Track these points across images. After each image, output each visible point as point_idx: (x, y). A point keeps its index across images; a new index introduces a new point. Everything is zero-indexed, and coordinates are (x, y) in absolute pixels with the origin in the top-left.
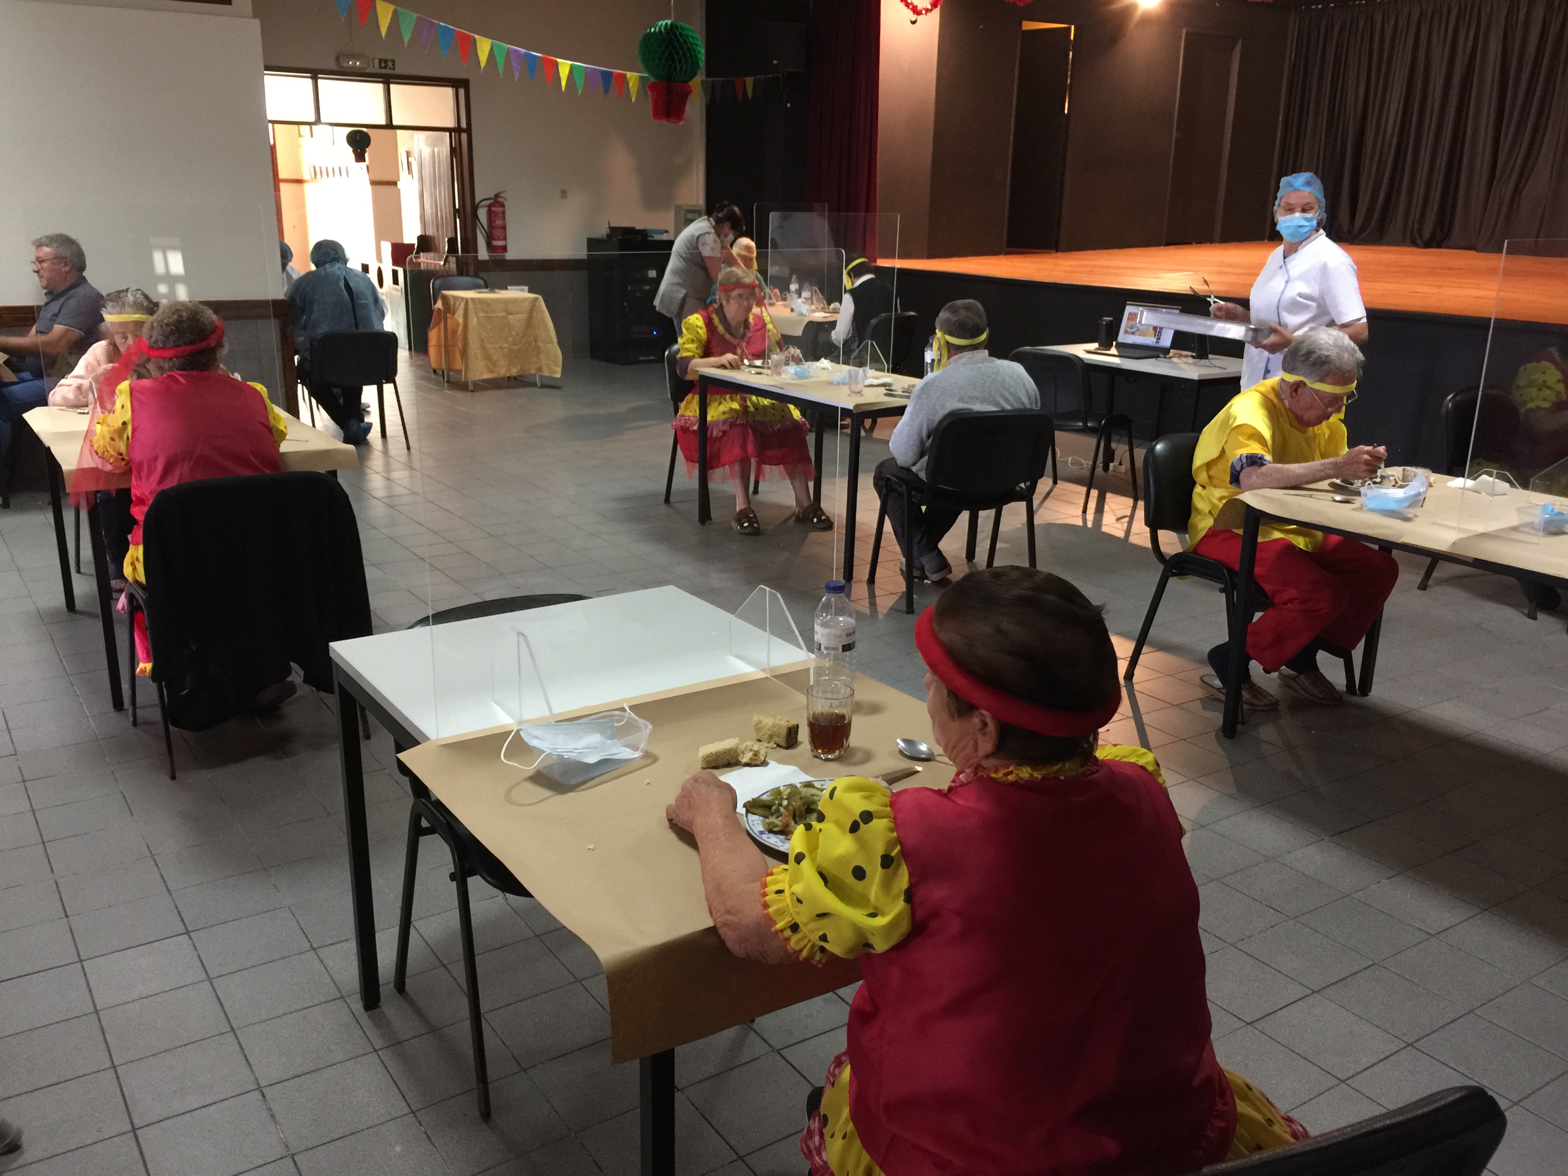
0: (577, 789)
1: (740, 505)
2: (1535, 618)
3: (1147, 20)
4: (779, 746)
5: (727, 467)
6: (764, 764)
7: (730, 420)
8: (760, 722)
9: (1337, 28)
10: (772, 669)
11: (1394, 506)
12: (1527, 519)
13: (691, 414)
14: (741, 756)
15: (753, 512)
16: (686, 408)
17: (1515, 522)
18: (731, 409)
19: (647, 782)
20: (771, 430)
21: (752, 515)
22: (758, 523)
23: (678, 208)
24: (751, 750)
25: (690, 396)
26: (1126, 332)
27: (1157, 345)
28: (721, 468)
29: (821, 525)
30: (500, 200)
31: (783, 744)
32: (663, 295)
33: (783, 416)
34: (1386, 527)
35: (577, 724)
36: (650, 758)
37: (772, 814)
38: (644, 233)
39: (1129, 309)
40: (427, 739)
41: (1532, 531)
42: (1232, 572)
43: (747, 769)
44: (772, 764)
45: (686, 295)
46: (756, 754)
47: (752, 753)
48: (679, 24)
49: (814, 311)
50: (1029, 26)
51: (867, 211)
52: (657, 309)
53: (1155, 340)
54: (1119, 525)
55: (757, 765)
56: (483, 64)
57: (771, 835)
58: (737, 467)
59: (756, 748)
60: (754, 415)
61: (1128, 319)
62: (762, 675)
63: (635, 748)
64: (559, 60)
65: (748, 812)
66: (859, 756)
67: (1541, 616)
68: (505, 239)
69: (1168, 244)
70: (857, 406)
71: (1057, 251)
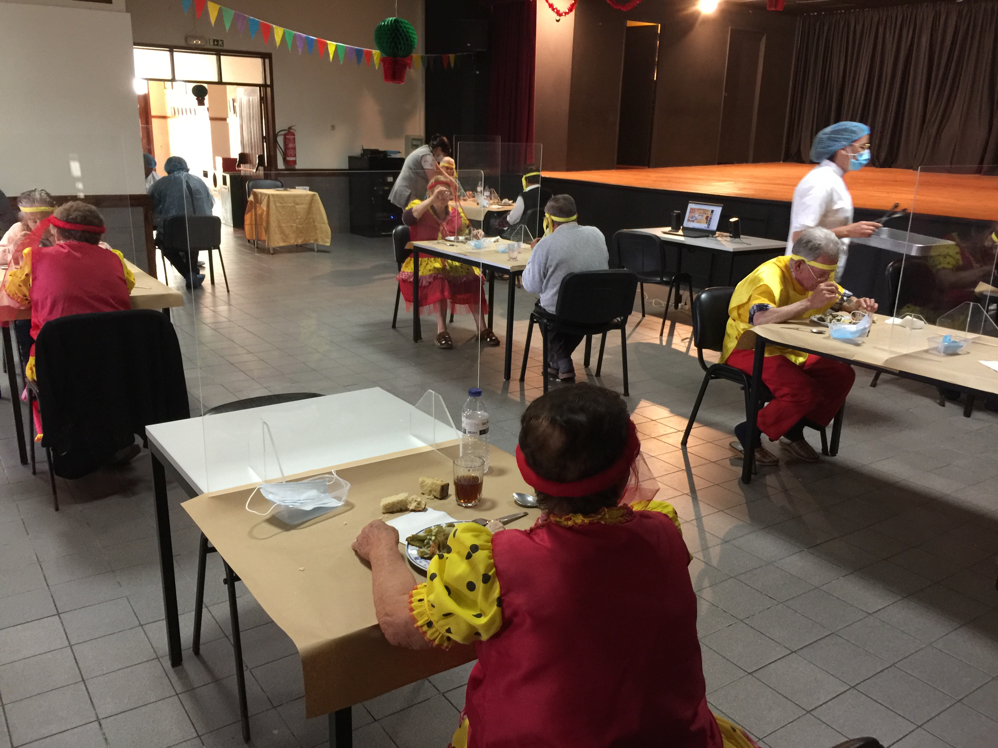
0: (299, 527)
1: (440, 330)
2: (944, 406)
3: (707, 21)
4: (435, 497)
5: (432, 305)
6: (424, 510)
7: (434, 275)
8: (423, 482)
9: (826, 29)
10: (436, 445)
11: (850, 336)
12: (934, 345)
13: (409, 271)
14: (409, 504)
15: (448, 334)
16: (406, 267)
17: (926, 347)
18: (435, 268)
19: (345, 523)
20: (460, 282)
21: (447, 336)
22: (451, 342)
23: (407, 137)
24: (416, 501)
25: (409, 259)
26: (689, 220)
27: (708, 229)
28: (428, 306)
29: (492, 343)
30: (292, 131)
31: (438, 496)
32: (396, 192)
33: (467, 273)
34: (845, 350)
35: (301, 483)
36: (349, 506)
37: (424, 546)
38: (385, 153)
39: (691, 206)
40: (203, 493)
41: (936, 353)
42: (748, 376)
43: (413, 513)
44: (430, 510)
45: (411, 194)
46: (419, 504)
47: (416, 503)
48: (400, 19)
49: (492, 204)
50: (631, 24)
51: (527, 141)
52: (391, 202)
53: (706, 225)
54: (683, 344)
55: (420, 511)
56: (278, 43)
57: (423, 561)
58: (438, 305)
59: (419, 500)
60: (449, 272)
61: (690, 212)
62: (430, 449)
63: (339, 499)
64: (328, 42)
65: (409, 544)
66: (488, 504)
67: (947, 404)
68: (295, 156)
69: (719, 163)
70: (512, 267)
71: (649, 167)
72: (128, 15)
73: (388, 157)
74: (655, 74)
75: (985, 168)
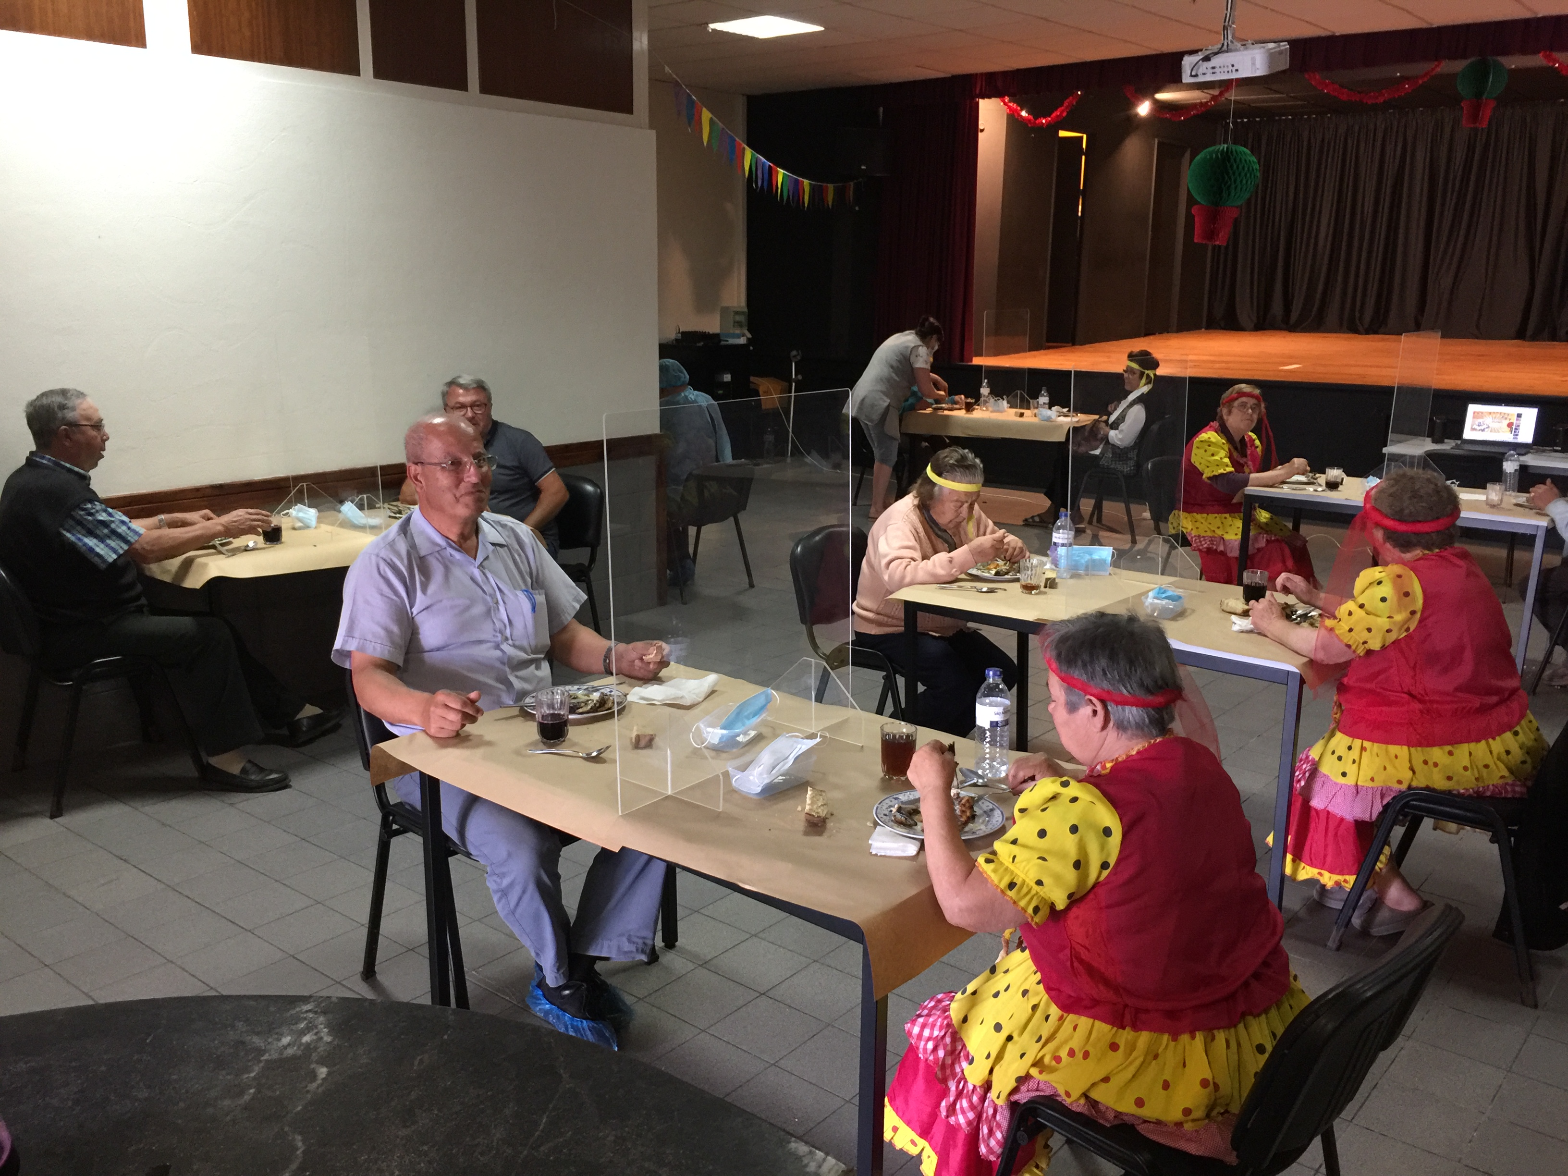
23: (723, 310)
26: (1473, 429)
27: (1515, 442)
38: (718, 337)
39: (1472, 408)
50: (1062, 134)
56: (747, 173)
61: (1474, 417)
64: (778, 169)
71: (1074, 344)
72: (653, 134)
73: (723, 343)
74: (1080, 207)
75: (1529, 332)
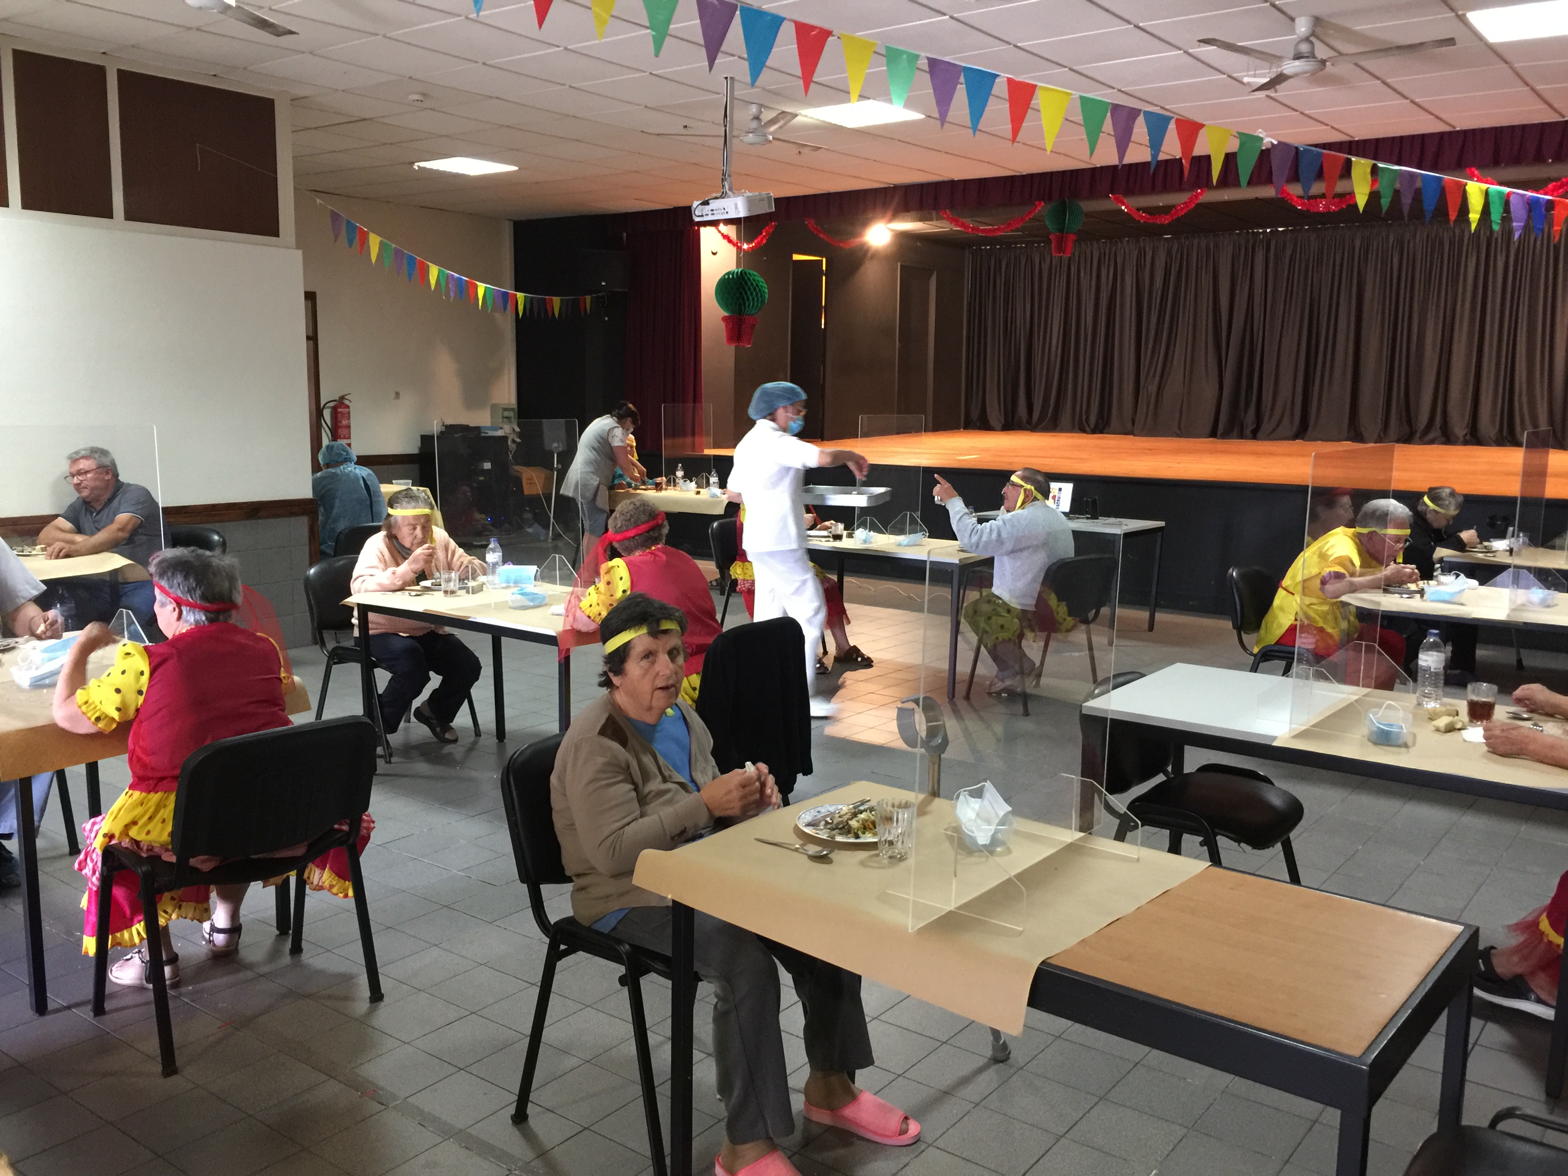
11: (1447, 597)
23: (494, 407)
29: (865, 663)
30: (347, 402)
38: (478, 430)
48: (747, 271)
50: (797, 257)
56: (433, 287)
64: (478, 283)
68: (349, 438)
69: (898, 433)
72: (299, 253)
73: (483, 435)
74: (823, 321)
75: (1220, 430)
